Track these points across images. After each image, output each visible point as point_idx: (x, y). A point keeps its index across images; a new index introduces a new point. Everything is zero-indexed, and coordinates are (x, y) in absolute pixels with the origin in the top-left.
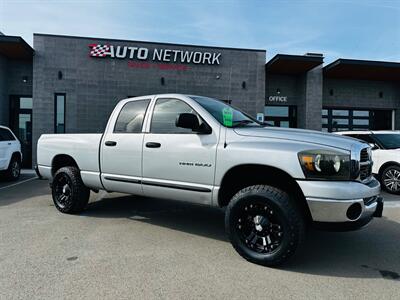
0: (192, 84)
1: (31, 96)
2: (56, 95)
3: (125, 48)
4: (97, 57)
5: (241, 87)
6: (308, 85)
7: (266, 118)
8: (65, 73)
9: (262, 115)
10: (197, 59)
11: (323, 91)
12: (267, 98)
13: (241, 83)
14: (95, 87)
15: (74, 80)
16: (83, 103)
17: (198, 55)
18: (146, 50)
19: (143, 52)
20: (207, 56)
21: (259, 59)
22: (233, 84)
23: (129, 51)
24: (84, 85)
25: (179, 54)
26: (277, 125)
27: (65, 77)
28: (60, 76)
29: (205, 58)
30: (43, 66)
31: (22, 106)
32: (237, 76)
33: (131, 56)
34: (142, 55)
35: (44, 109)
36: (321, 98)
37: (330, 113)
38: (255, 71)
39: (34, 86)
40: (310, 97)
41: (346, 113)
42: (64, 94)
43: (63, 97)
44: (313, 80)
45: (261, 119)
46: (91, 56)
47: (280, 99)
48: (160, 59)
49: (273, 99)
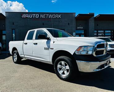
1: (5, 30)
2: (12, 29)
5: (68, 25)
6: (89, 23)
7: (76, 34)
11: (95, 25)
12: (76, 28)
13: (68, 23)
14: (23, 26)
15: (17, 25)
16: (20, 32)
18: (38, 15)
19: (37, 15)
21: (73, 16)
22: (65, 24)
24: (20, 26)
26: (80, 36)
27: (15, 24)
28: (13, 24)
30: (8, 21)
31: (3, 33)
32: (67, 21)
33: (34, 17)
35: (9, 34)
36: (94, 27)
37: (97, 32)
38: (72, 20)
39: (6, 27)
40: (90, 27)
41: (103, 32)
42: (15, 29)
43: (14, 30)
44: (91, 22)
45: (74, 34)
46: (22, 17)
47: (81, 28)
48: (42, 17)
49: (79, 28)
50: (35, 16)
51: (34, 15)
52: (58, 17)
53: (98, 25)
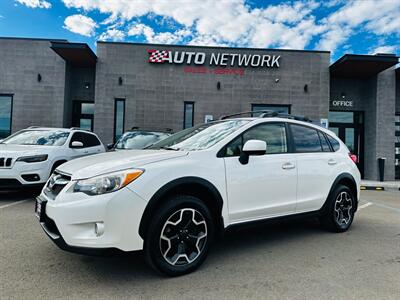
0: (249, 88)
1: (93, 102)
2: (116, 100)
3: (183, 54)
4: (156, 63)
5: (302, 90)
6: (378, 88)
7: (331, 125)
8: (125, 79)
9: (326, 121)
10: (255, 62)
11: (396, 95)
12: (331, 103)
13: (302, 86)
14: (153, 92)
15: (133, 86)
16: (141, 108)
17: (256, 58)
18: (204, 55)
19: (200, 57)
20: (266, 58)
21: (323, 61)
22: (293, 87)
23: (186, 56)
24: (143, 91)
25: (236, 57)
27: (124, 83)
28: (121, 81)
29: (263, 60)
30: (105, 73)
32: (298, 78)
33: (189, 62)
34: (200, 59)
35: (105, 114)
36: (394, 103)
38: (318, 74)
39: (96, 91)
40: (382, 101)
42: (124, 100)
43: (122, 103)
44: (384, 83)
45: (324, 124)
47: (345, 104)
48: (217, 63)
49: (337, 103)
51: (190, 54)
52: (270, 62)
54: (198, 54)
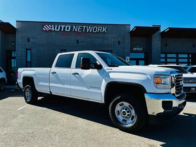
0: (92, 43)
1: (15, 50)
2: (27, 50)
3: (59, 26)
5: (117, 43)
6: (153, 41)
7: (131, 59)
8: (31, 39)
10: (95, 30)
14: (45, 45)
15: (35, 43)
16: (39, 53)
17: (95, 28)
18: (70, 27)
20: (100, 28)
21: (127, 29)
22: (113, 42)
24: (40, 45)
25: (86, 28)
26: (137, 64)
27: (31, 41)
28: (29, 40)
29: (99, 30)
30: (21, 36)
31: (13, 55)
32: (116, 38)
33: (62, 30)
34: (68, 29)
35: (21, 57)
36: (160, 48)
37: (166, 56)
38: (125, 36)
39: (17, 46)
40: (154, 48)
41: (174, 56)
42: (31, 49)
43: (30, 51)
44: (155, 39)
45: (128, 59)
46: (43, 30)
48: (76, 31)
49: (135, 49)
50: (65, 28)
51: (63, 26)
52: (102, 30)
53: (166, 45)
54: (67, 26)
